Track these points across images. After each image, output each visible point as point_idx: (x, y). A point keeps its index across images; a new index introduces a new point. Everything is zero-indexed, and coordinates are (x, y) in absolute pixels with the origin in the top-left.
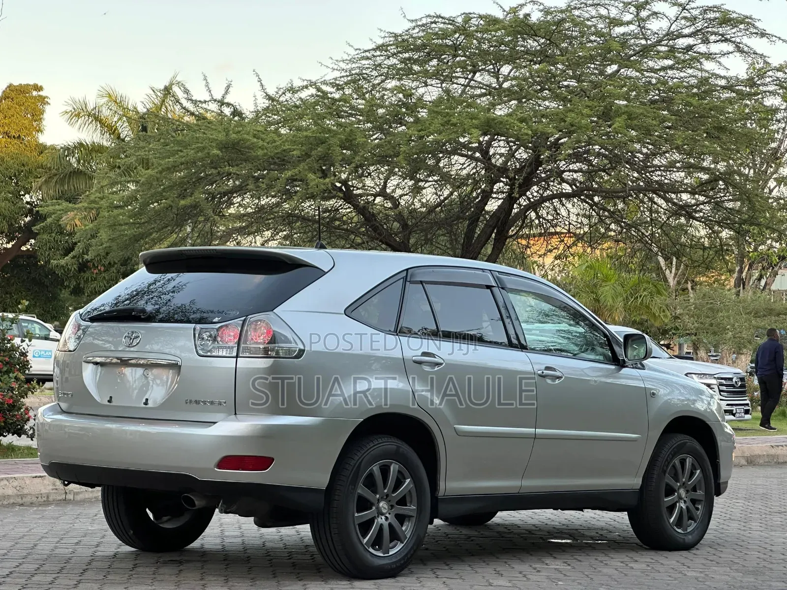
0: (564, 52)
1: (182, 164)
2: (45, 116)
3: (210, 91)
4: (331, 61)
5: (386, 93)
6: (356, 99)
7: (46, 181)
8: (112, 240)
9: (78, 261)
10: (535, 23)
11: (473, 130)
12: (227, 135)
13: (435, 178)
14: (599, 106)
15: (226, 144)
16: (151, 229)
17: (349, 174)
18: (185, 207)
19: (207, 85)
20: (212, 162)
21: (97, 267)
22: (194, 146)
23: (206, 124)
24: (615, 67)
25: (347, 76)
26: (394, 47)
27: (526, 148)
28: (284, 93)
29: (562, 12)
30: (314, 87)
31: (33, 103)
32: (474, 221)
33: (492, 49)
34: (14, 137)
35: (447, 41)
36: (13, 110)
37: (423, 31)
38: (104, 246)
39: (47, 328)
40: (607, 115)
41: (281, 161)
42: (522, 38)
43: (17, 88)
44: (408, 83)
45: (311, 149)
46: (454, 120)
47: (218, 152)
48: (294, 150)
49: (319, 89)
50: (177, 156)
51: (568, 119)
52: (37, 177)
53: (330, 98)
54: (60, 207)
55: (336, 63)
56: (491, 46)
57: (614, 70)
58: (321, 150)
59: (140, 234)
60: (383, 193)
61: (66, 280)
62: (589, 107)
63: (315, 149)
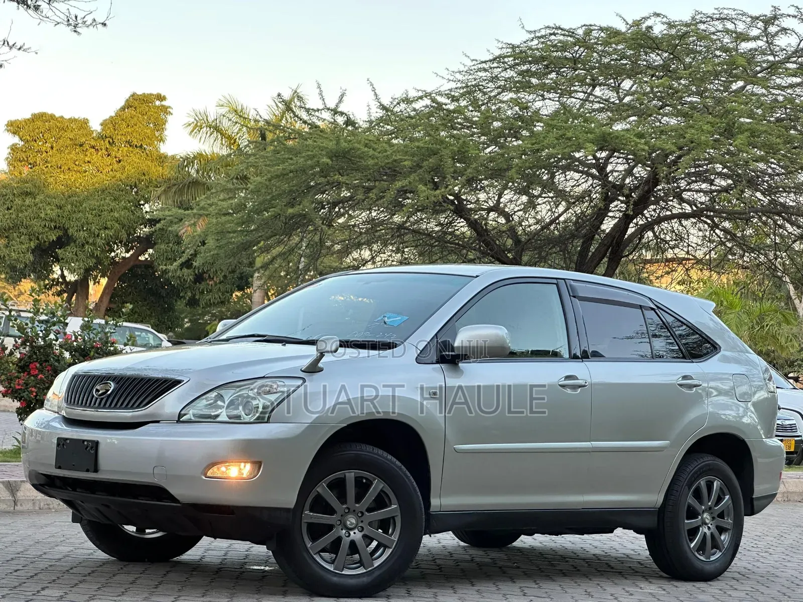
0: (687, 67)
1: (291, 172)
2: (167, 126)
3: (323, 100)
4: (447, 72)
5: (502, 106)
6: (472, 111)
7: (165, 190)
8: (220, 247)
9: (194, 272)
10: (657, 37)
11: (588, 144)
12: (337, 144)
13: (551, 195)
14: (721, 123)
15: (336, 153)
16: (259, 237)
17: (462, 187)
18: (292, 217)
19: (321, 94)
20: (322, 171)
21: (213, 278)
22: (303, 155)
23: (319, 132)
24: (740, 83)
25: (463, 88)
26: (512, 58)
27: (644, 165)
28: (398, 103)
29: (687, 25)
30: (429, 97)
31: (156, 113)
32: (589, 239)
33: (612, 62)
34: (136, 146)
35: (566, 53)
36: (135, 119)
37: (543, 43)
38: (212, 253)
39: (159, 338)
40: (729, 132)
41: (393, 172)
42: (644, 52)
43: (140, 97)
44: (525, 96)
45: (423, 160)
46: (569, 134)
47: (328, 161)
48: (405, 160)
49: (434, 100)
50: (287, 164)
51: (687, 136)
52: (157, 187)
53: (445, 109)
54: (170, 213)
55: (453, 74)
56: (612, 60)
57: (739, 86)
58: (433, 161)
59: (247, 242)
60: (496, 208)
61: (182, 291)
62: (711, 123)
63: (426, 160)
